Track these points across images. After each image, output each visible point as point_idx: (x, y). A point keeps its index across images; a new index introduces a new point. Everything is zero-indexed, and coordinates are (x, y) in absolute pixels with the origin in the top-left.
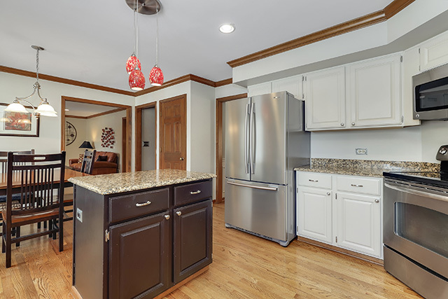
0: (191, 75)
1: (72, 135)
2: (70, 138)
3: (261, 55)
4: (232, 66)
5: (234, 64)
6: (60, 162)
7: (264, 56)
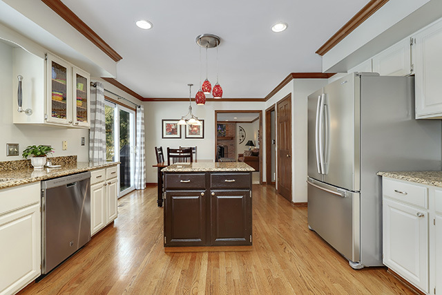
0: (292, 74)
1: (243, 136)
2: (242, 138)
3: (343, 33)
4: (322, 54)
5: (322, 51)
6: (189, 154)
7: (347, 33)
